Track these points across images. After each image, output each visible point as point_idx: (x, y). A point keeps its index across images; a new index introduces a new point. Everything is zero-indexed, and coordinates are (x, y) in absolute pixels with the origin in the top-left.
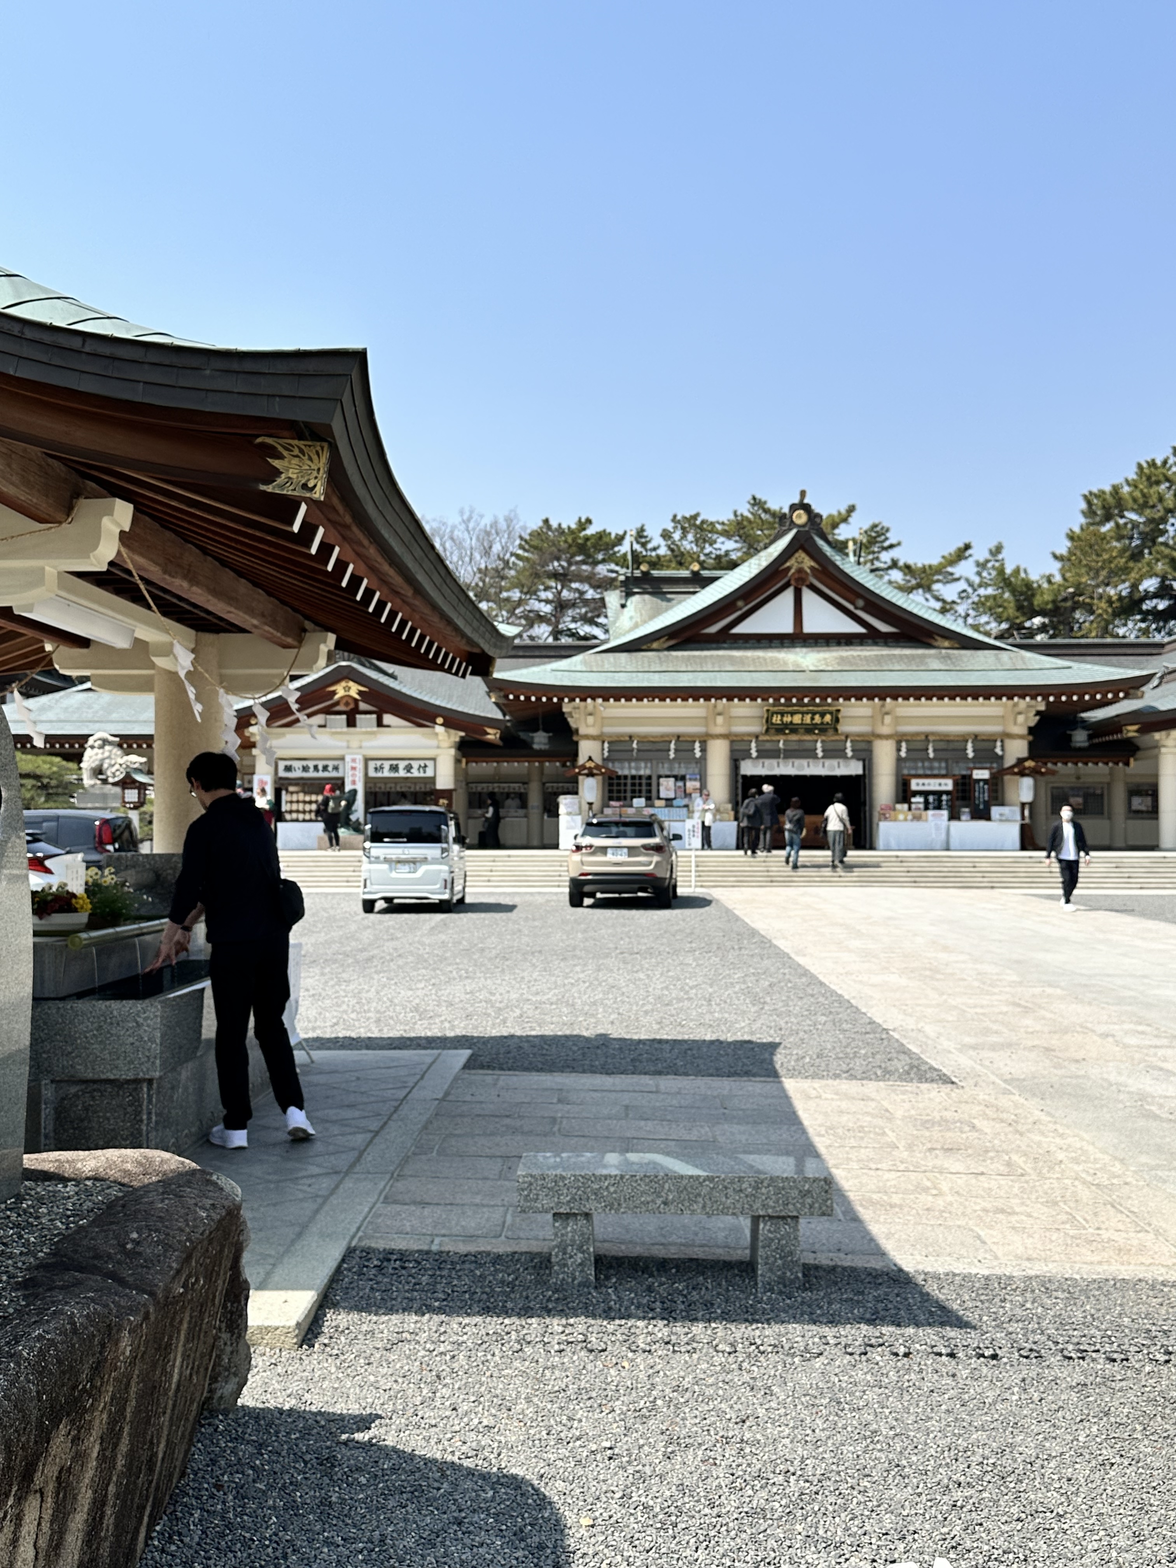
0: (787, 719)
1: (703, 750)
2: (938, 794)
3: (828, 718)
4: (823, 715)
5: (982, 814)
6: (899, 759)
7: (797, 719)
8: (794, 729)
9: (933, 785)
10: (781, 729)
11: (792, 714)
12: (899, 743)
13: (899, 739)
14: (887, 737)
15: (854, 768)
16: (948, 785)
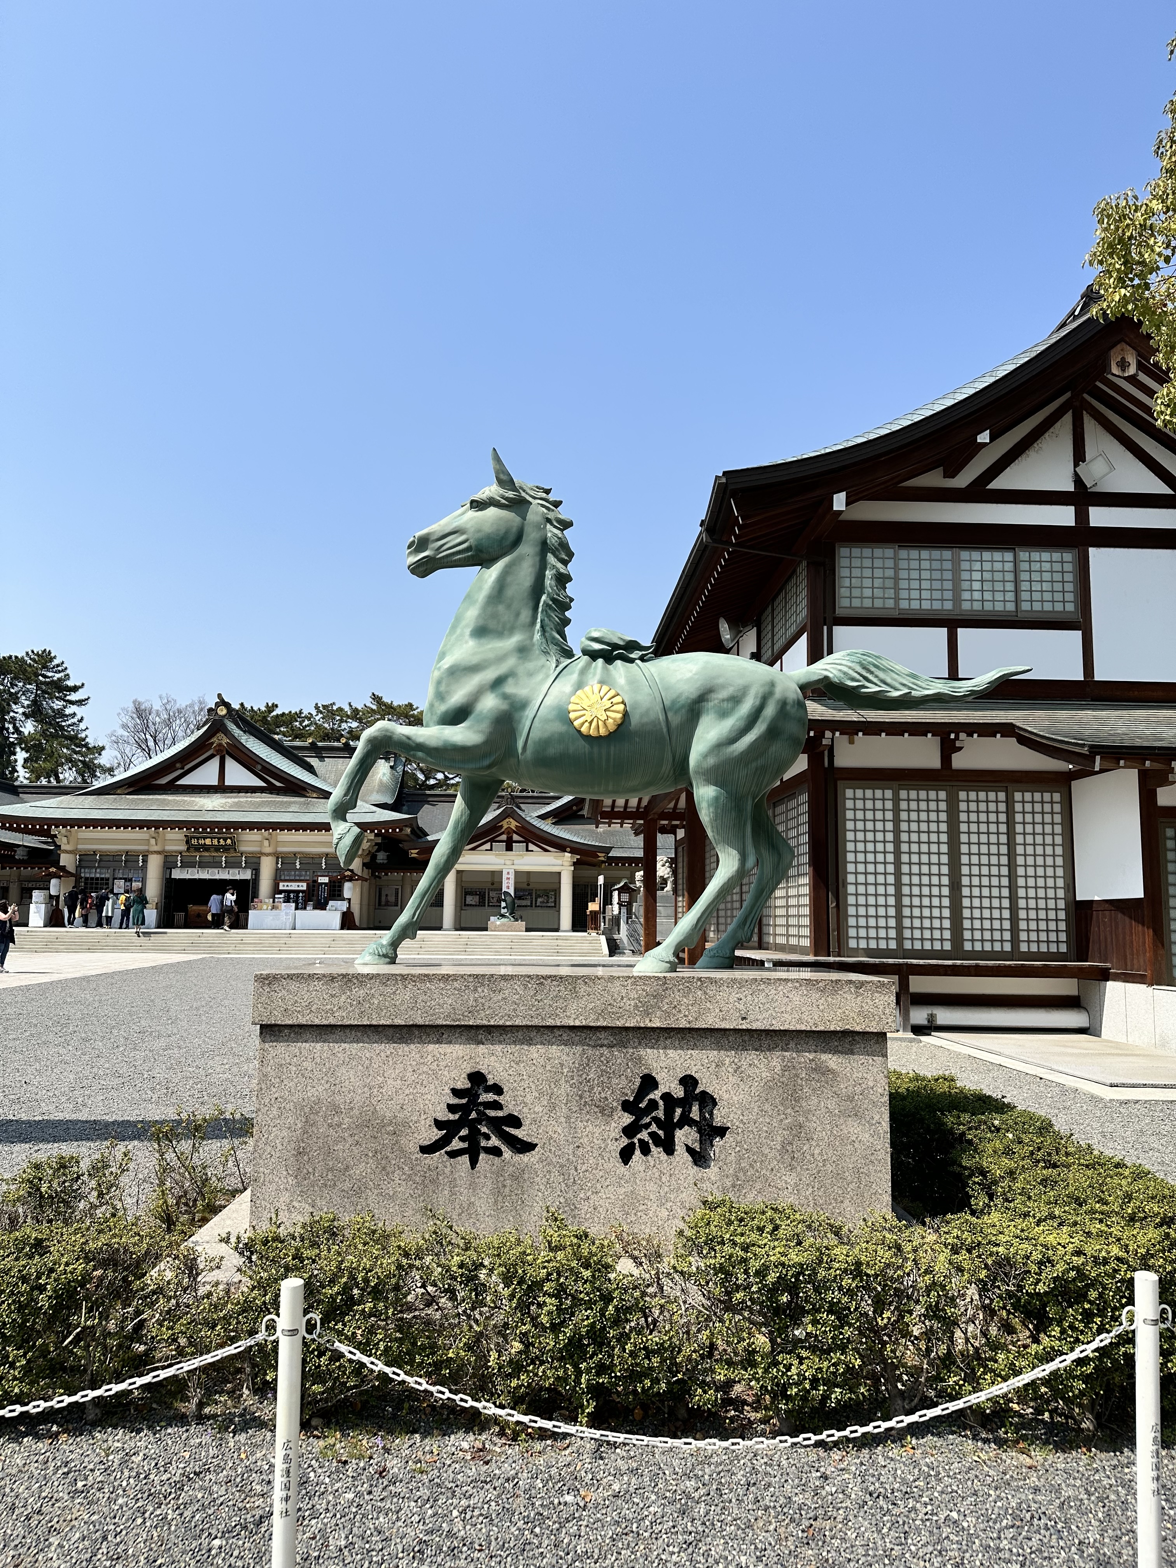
0: (202, 842)
1: (145, 861)
2: (297, 892)
3: (229, 841)
4: (225, 840)
5: (321, 906)
6: (277, 869)
7: (208, 842)
8: (206, 848)
9: (293, 886)
10: (197, 848)
11: (205, 838)
12: (278, 858)
13: (277, 856)
14: (267, 855)
15: (247, 875)
16: (303, 886)
